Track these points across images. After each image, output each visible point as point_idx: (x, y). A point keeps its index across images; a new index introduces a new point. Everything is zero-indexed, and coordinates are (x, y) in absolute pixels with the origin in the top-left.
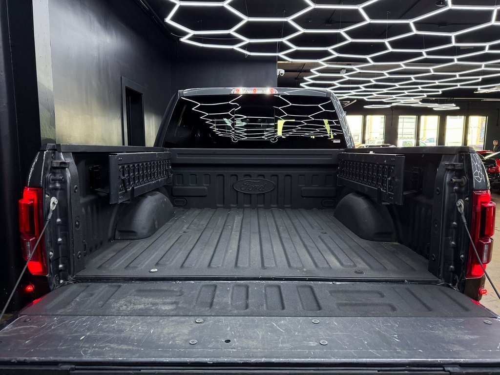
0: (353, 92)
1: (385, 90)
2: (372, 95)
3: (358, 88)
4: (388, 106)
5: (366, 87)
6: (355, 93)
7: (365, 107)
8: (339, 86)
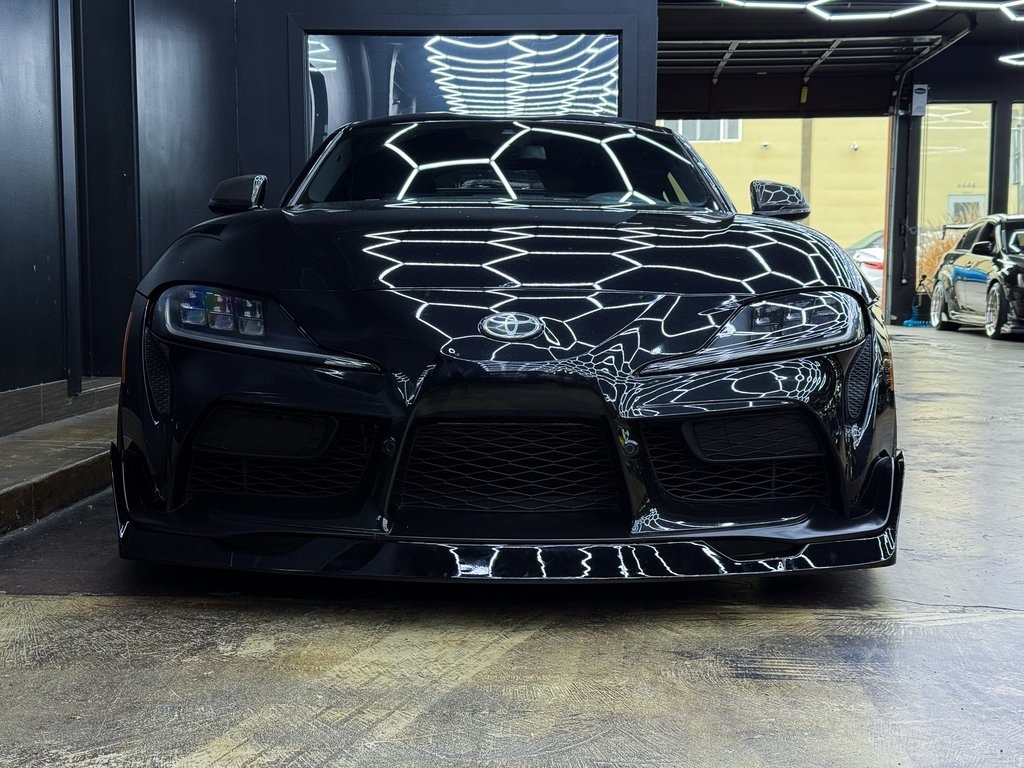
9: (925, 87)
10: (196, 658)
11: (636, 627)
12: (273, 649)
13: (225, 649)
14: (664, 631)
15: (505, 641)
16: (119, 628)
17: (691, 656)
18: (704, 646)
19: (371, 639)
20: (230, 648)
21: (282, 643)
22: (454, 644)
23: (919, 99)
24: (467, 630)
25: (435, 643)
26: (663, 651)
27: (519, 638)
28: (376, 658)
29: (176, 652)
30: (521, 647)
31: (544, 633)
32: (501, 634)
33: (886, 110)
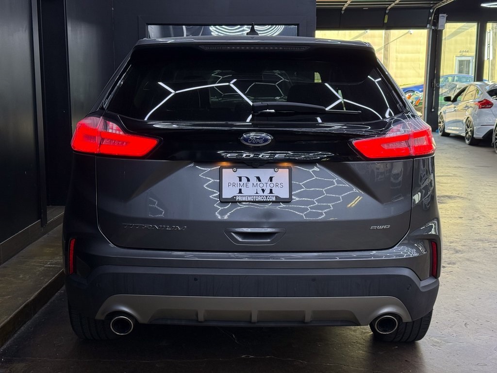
9: (445, 15)
23: (442, 21)
33: (426, 27)
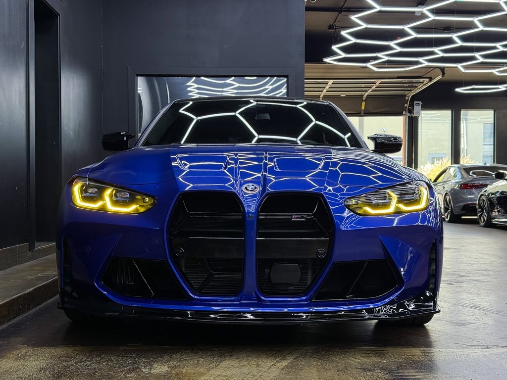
0: (438, 51)
1: (499, 47)
2: (473, 58)
3: (450, 41)
4: (502, 88)
5: (464, 39)
6: (441, 54)
7: (458, 90)
8: (414, 35)
9: (420, 102)
10: (133, 375)
11: (338, 357)
12: (168, 369)
13: (146, 370)
14: (352, 359)
15: (278, 364)
16: (89, 361)
17: (369, 370)
18: (373, 365)
19: (214, 364)
20: (147, 370)
21: (171, 367)
22: (254, 366)
23: (417, 108)
24: (258, 359)
25: (245, 366)
26: (355, 368)
27: (284, 363)
28: (219, 373)
29: (122, 372)
30: (286, 367)
31: (295, 360)
32: (275, 361)
33: (402, 113)
